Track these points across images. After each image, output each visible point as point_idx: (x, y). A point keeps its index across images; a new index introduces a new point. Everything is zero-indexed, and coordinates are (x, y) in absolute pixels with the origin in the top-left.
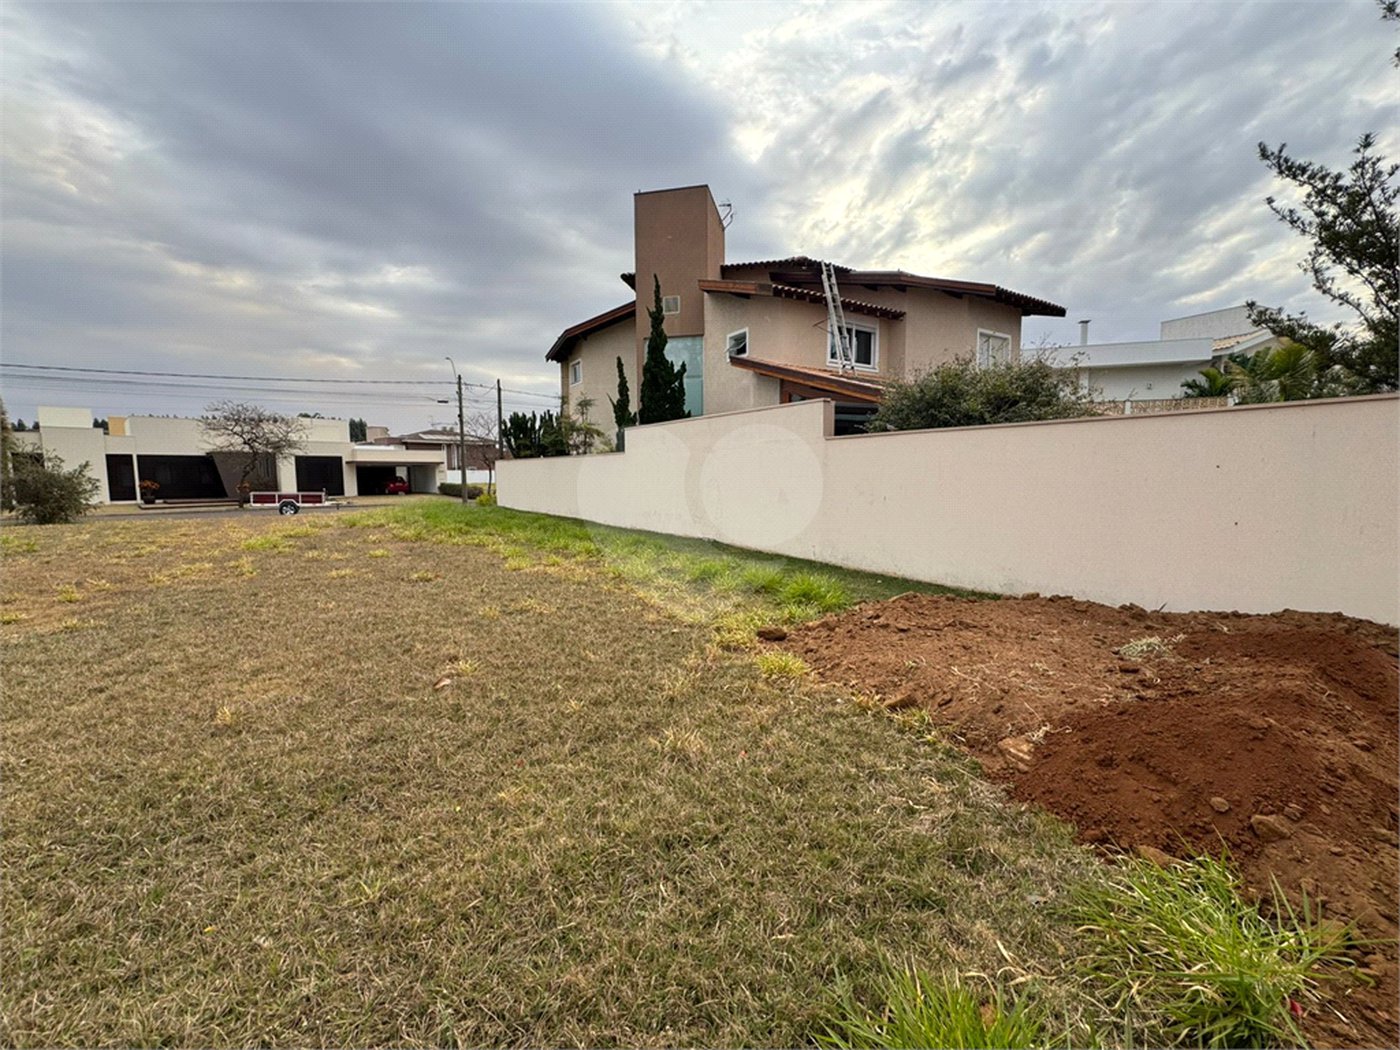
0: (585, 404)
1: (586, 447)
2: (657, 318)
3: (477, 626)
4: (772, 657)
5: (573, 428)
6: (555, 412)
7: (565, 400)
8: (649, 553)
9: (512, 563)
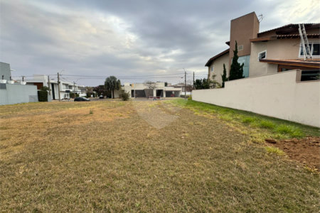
0: (214, 76)
1: (214, 87)
2: (236, 52)
3: (189, 126)
4: (271, 148)
5: (211, 82)
6: (206, 78)
7: (209, 75)
8: (230, 114)
9: (196, 113)
